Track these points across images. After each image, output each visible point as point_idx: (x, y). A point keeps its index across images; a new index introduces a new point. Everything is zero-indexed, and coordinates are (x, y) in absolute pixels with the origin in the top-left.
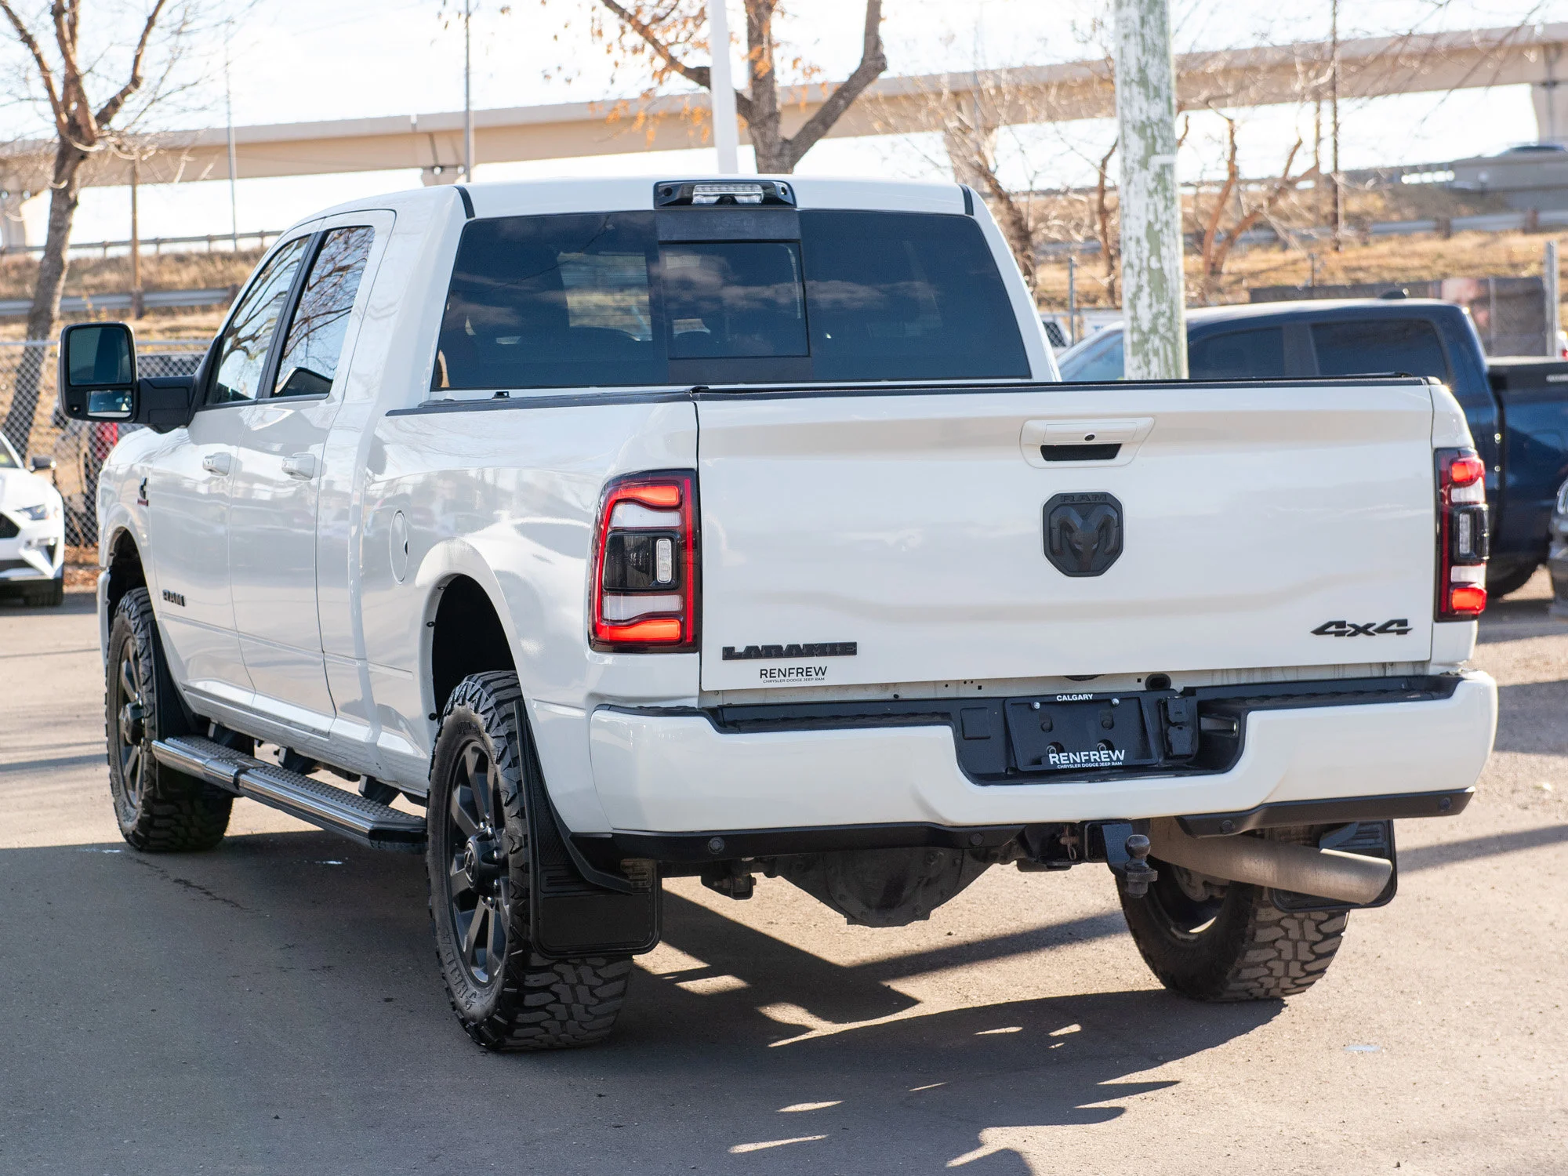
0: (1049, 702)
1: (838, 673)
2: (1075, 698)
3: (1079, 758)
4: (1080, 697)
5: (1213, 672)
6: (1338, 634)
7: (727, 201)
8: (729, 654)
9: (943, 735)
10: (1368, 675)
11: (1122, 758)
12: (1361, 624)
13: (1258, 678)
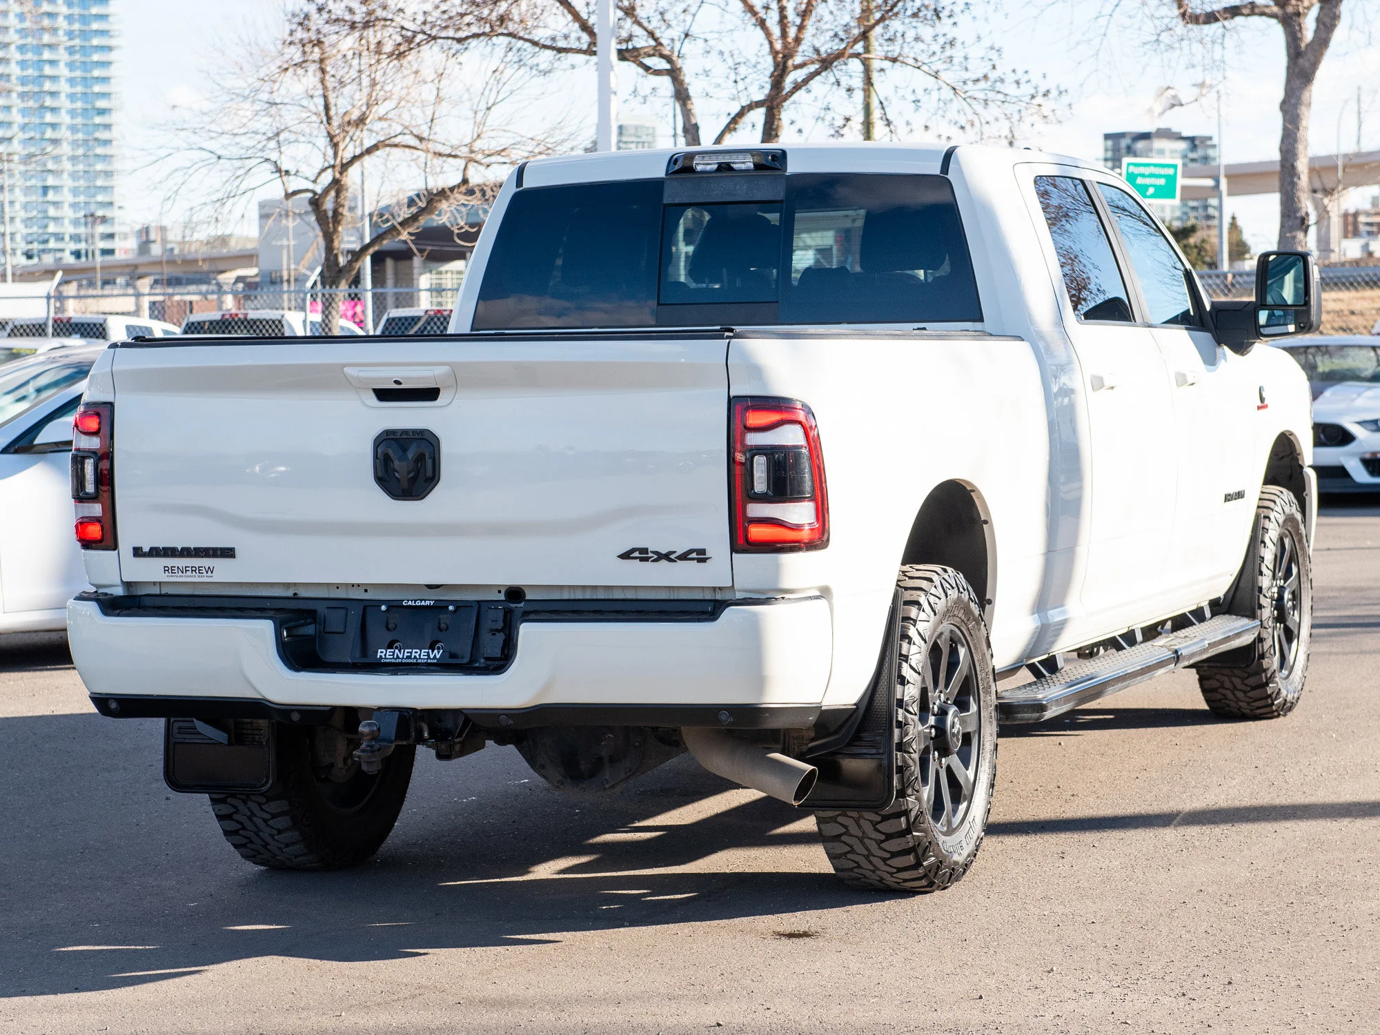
0: (394, 606)
1: (223, 573)
2: (419, 603)
3: (402, 655)
4: (423, 603)
5: (562, 587)
6: (642, 559)
7: (725, 168)
8: (138, 552)
9: (265, 628)
10: (700, 597)
11: (438, 656)
12: (664, 552)
13: (601, 595)
